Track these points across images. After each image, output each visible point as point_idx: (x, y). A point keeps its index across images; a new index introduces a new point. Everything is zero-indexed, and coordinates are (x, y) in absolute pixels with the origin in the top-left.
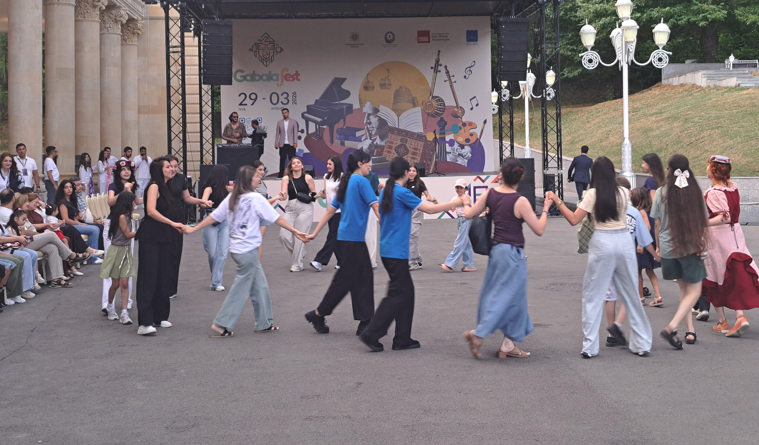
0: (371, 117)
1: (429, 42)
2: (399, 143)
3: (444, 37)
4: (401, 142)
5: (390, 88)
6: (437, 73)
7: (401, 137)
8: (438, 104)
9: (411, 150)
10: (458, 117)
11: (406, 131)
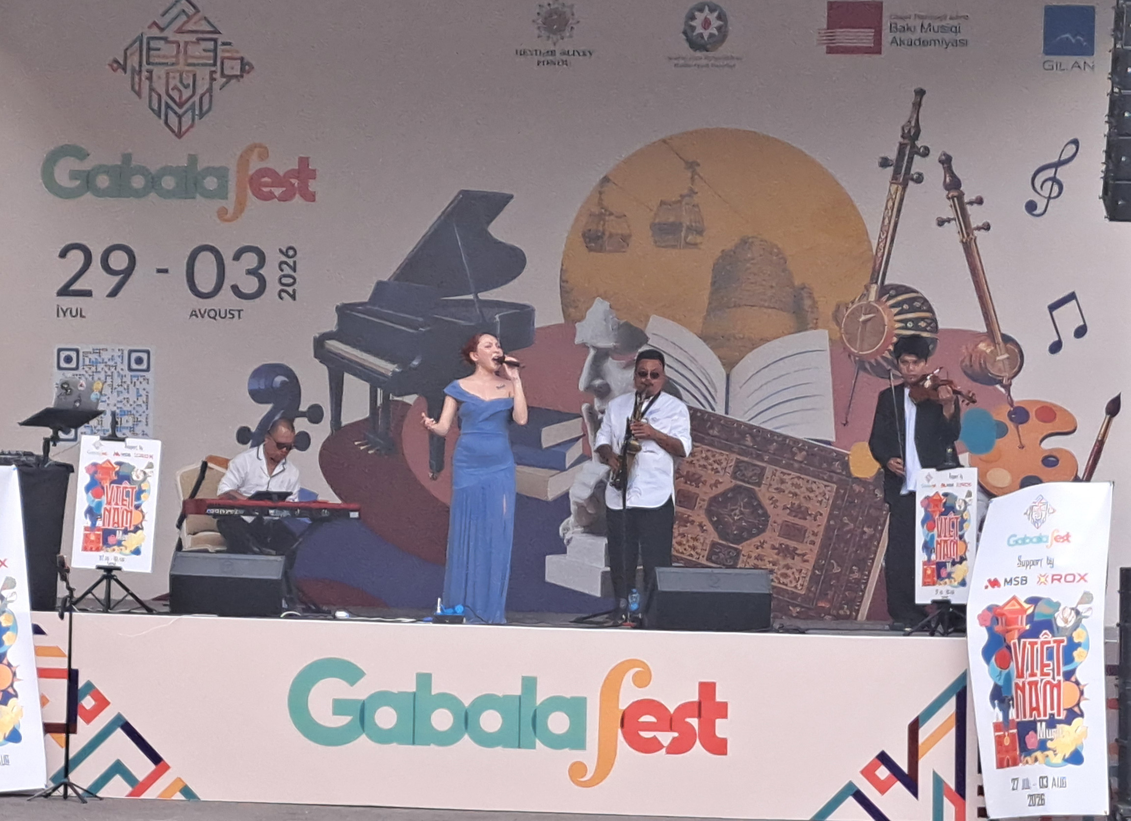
0: (611, 365)
1: (877, 49)
2: (727, 482)
3: (943, 29)
4: (734, 476)
5: (695, 245)
6: (905, 186)
7: (734, 457)
8: (905, 321)
9: (778, 515)
10: (994, 381)
11: (759, 429)
